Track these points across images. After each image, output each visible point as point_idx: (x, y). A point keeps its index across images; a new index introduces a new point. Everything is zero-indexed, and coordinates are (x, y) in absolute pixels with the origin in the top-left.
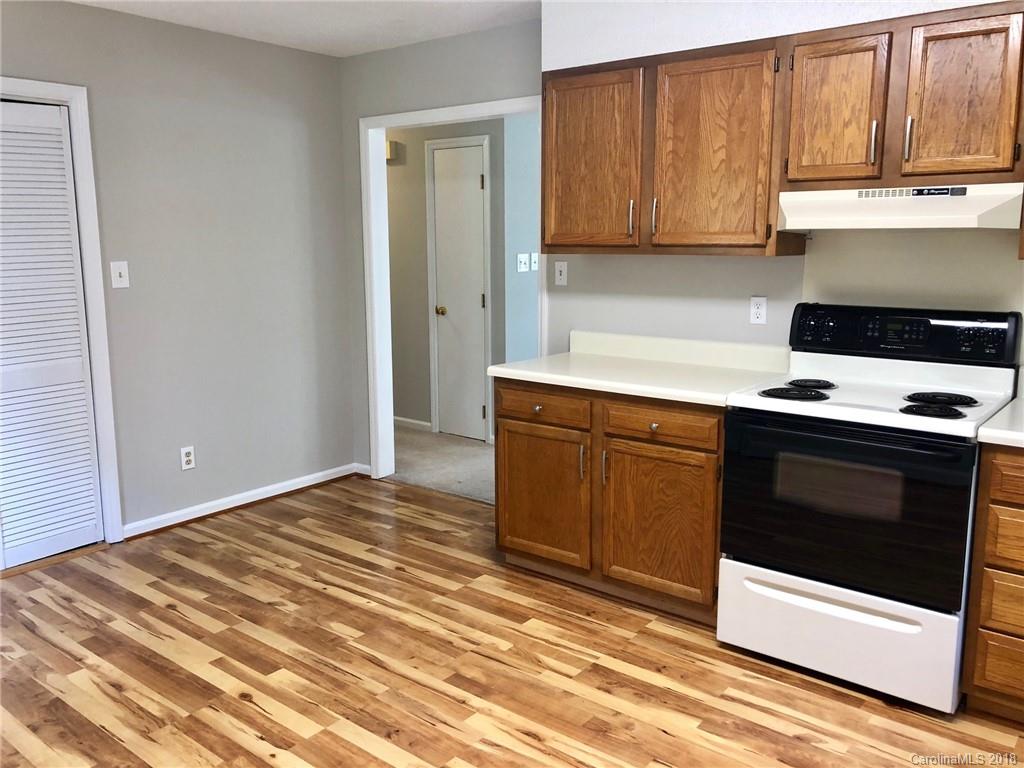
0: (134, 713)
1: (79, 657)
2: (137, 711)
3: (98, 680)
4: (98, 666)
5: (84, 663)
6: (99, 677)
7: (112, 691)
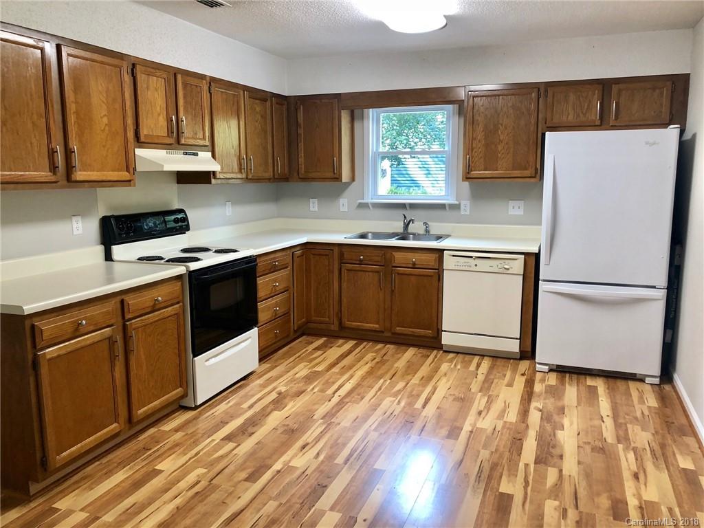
0: (642, 460)
1: (639, 510)
2: (639, 459)
3: (643, 487)
4: (634, 495)
5: (640, 503)
6: (640, 488)
7: (641, 476)
